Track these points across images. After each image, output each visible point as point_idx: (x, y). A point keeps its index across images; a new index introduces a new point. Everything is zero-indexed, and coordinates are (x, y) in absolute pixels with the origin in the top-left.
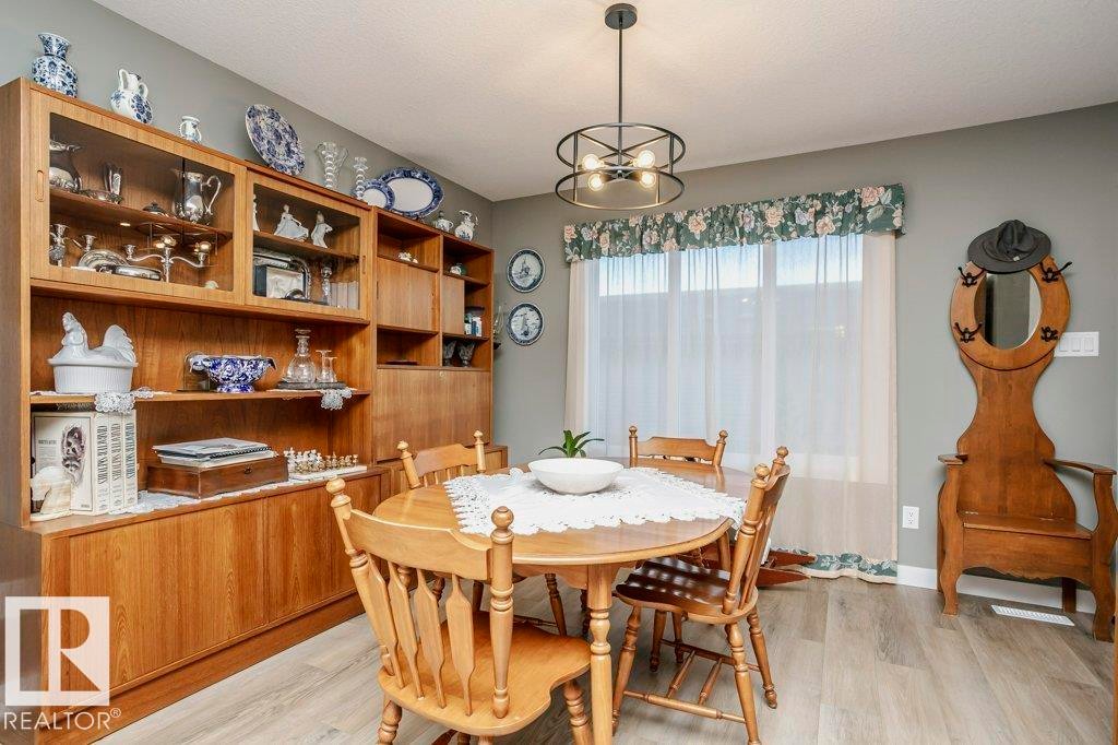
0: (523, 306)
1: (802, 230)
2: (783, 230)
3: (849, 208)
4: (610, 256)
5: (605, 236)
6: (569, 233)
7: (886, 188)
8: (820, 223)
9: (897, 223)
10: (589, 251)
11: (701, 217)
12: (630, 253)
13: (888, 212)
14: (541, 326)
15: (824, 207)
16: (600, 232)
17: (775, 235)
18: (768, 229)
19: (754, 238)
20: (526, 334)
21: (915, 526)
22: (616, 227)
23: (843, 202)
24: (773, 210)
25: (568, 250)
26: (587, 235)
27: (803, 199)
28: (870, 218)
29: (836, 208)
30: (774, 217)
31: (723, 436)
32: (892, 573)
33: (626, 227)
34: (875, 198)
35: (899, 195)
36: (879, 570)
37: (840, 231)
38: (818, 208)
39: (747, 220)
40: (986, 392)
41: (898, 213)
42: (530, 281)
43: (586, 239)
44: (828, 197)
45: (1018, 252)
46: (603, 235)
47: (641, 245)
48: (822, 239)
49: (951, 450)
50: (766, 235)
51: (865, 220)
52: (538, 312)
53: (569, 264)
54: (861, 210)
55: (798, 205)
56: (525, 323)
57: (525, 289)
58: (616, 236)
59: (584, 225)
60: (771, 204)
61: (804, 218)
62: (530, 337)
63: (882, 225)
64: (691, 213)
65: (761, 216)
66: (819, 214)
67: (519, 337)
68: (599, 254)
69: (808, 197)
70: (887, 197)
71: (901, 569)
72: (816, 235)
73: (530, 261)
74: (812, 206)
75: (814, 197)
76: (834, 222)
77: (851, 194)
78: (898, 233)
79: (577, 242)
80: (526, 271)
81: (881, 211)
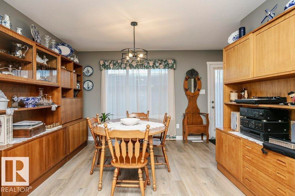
0: (87, 81)
1: (157, 67)
2: (153, 67)
3: (166, 63)
4: (113, 69)
5: (112, 64)
6: (102, 63)
7: (173, 60)
8: (160, 66)
9: (175, 67)
10: (107, 67)
11: (135, 62)
12: (118, 69)
13: (173, 65)
14: (93, 86)
15: (161, 63)
16: (110, 63)
17: (152, 68)
18: (150, 66)
19: (147, 68)
20: (88, 88)
21: (179, 128)
22: (115, 62)
23: (165, 62)
24: (151, 62)
25: (101, 67)
26: (107, 64)
27: (157, 60)
28: (170, 66)
29: (163, 63)
30: (151, 64)
31: (148, 112)
32: (175, 138)
33: (117, 62)
34: (171, 62)
35: (175, 61)
36: (173, 137)
37: (165, 68)
38: (160, 63)
39: (146, 64)
40: (190, 100)
41: (175, 65)
42: (89, 74)
43: (106, 65)
44: (162, 61)
45: (194, 75)
46: (111, 64)
47: (121, 67)
48: (161, 69)
49: (184, 112)
50: (149, 67)
51: (169, 66)
52: (92, 83)
53: (101, 70)
54: (169, 64)
55: (156, 62)
56: (88, 85)
57: (88, 76)
58: (114, 64)
59: (106, 61)
60: (151, 61)
61: (157, 65)
62: (90, 89)
63: (172, 67)
64: (133, 61)
65: (148, 63)
66: (160, 64)
67: (86, 89)
68: (110, 68)
69: (158, 60)
70: (173, 62)
71: (177, 137)
72: (160, 68)
73: (90, 69)
74: (159, 62)
75: (159, 60)
76: (163, 66)
77: (166, 61)
78: (174, 69)
79: (104, 65)
80: (88, 71)
81: (172, 65)
